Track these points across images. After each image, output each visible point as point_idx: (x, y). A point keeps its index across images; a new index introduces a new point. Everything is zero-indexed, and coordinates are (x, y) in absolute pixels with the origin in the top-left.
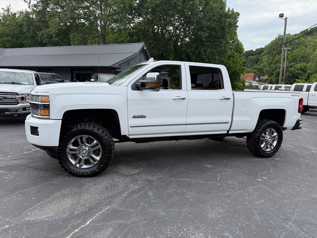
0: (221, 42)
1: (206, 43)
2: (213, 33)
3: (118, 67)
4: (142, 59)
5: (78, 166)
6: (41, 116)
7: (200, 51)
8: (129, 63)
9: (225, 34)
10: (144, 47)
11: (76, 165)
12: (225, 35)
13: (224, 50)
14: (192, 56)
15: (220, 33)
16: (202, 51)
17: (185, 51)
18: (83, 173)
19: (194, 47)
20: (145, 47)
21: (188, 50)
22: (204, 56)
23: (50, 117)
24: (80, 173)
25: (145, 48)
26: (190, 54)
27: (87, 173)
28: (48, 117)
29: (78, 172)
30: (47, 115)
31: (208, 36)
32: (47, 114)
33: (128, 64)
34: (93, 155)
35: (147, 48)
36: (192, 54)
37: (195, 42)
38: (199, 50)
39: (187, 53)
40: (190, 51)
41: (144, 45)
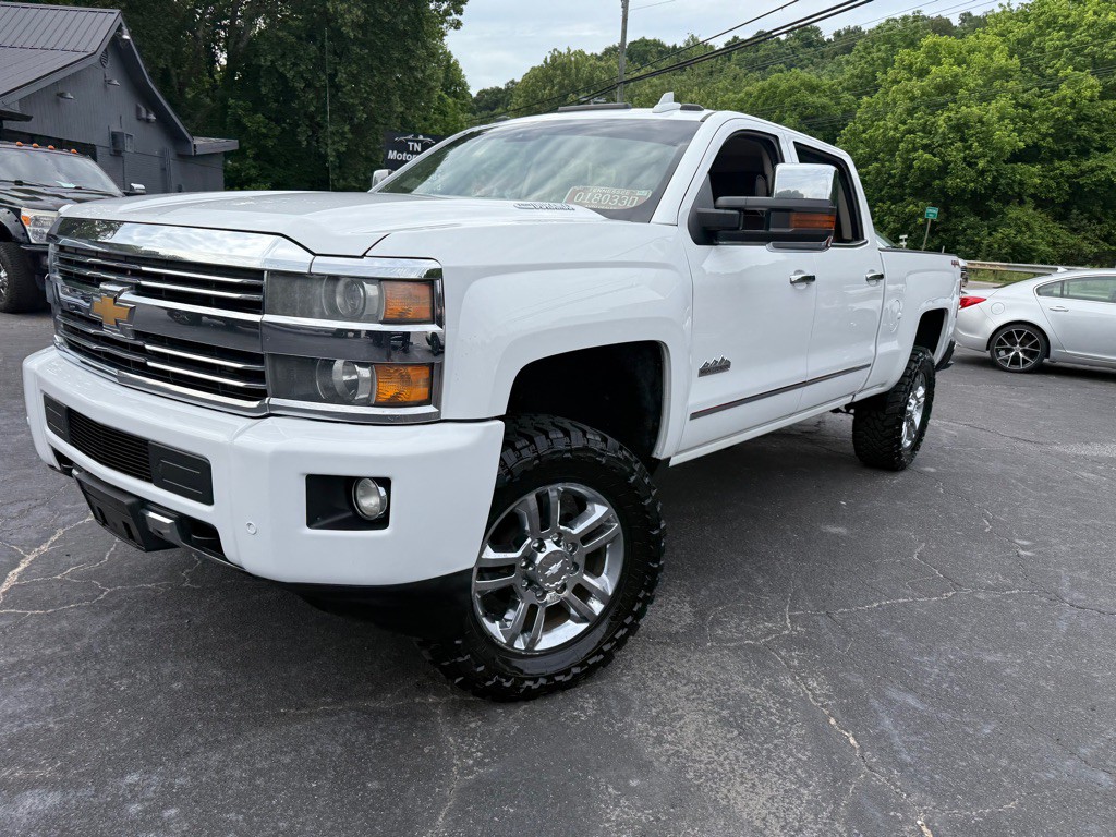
0: (409, 50)
1: (356, 49)
2: (380, 11)
3: (16, 109)
4: (115, 82)
5: (520, 645)
6: (377, 405)
7: (336, 75)
8: (61, 95)
9: (421, 23)
10: (119, 29)
11: (512, 646)
12: (423, 28)
13: (422, 83)
14: (303, 90)
15: (406, 18)
16: (341, 77)
17: (272, 70)
18: (550, 677)
19: (310, 60)
20: (124, 28)
21: (284, 65)
22: (352, 98)
23: (438, 405)
24: (535, 680)
25: (126, 37)
26: (297, 85)
27: (566, 672)
28: (430, 409)
29: (530, 679)
30: (419, 399)
31: (362, 19)
32: (421, 391)
33: (58, 101)
34: (585, 577)
35: (131, 34)
36: (302, 86)
37: (311, 37)
38: (329, 71)
39: (282, 76)
40: (292, 73)
41: (120, 19)
